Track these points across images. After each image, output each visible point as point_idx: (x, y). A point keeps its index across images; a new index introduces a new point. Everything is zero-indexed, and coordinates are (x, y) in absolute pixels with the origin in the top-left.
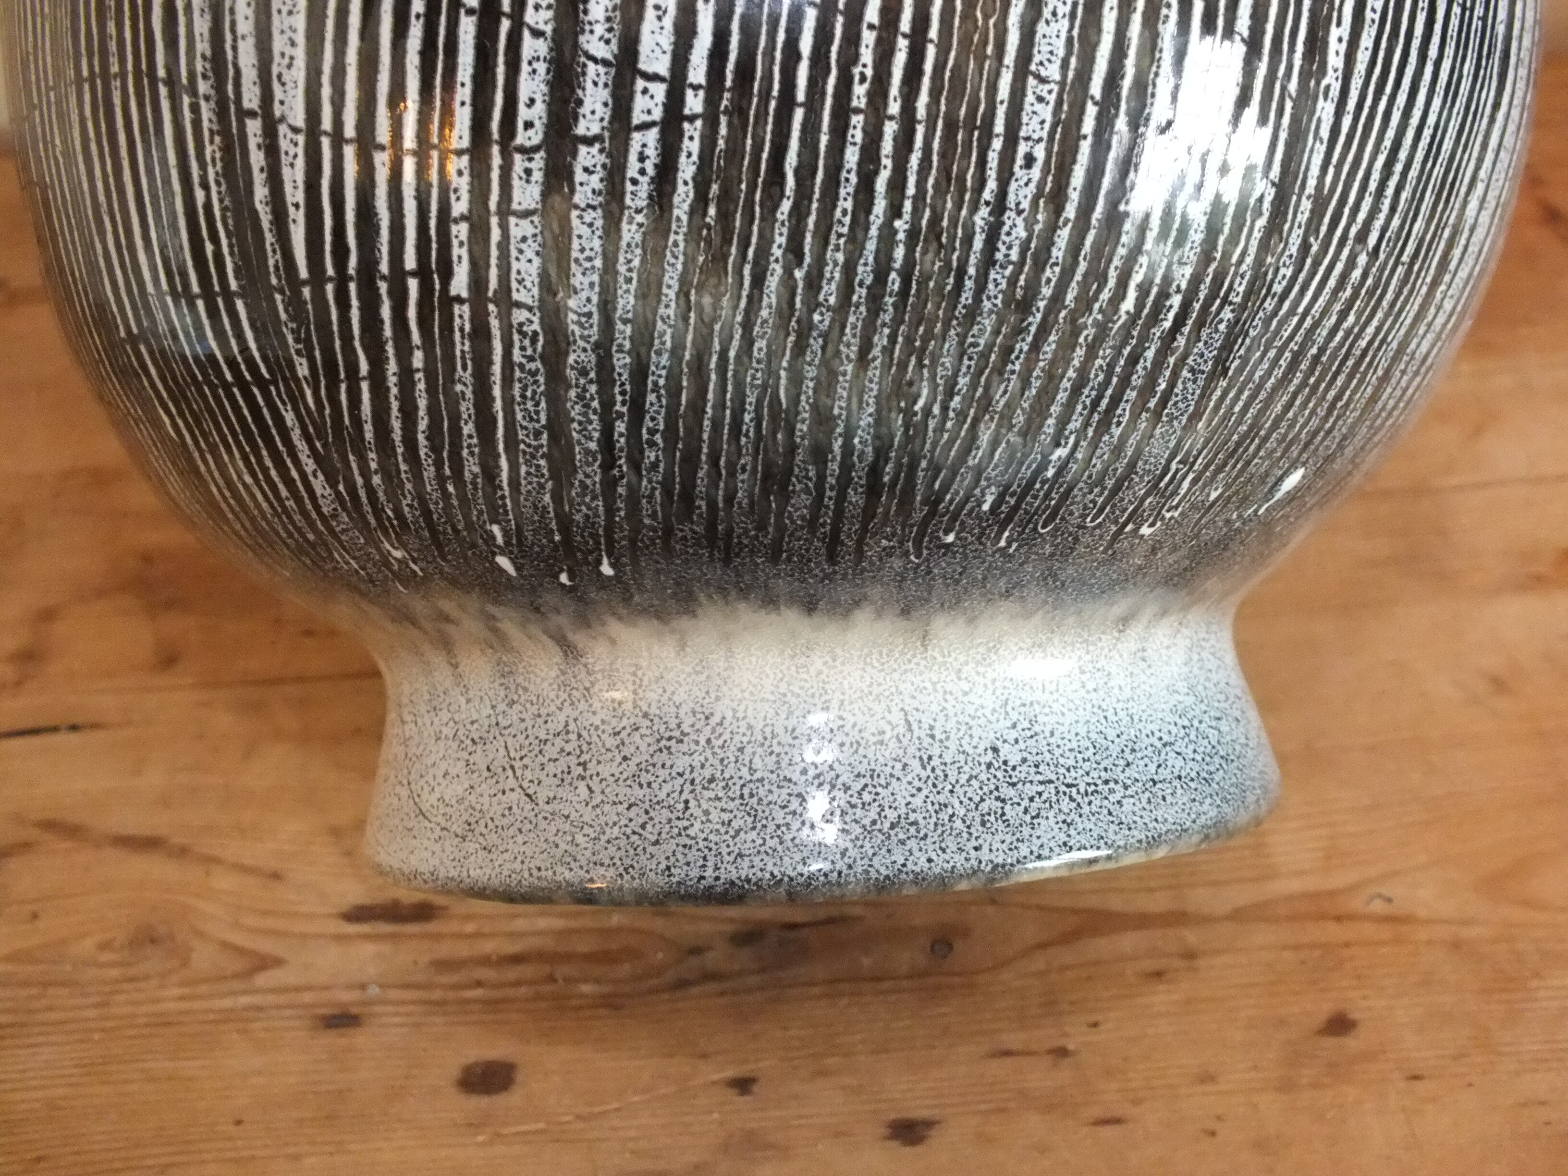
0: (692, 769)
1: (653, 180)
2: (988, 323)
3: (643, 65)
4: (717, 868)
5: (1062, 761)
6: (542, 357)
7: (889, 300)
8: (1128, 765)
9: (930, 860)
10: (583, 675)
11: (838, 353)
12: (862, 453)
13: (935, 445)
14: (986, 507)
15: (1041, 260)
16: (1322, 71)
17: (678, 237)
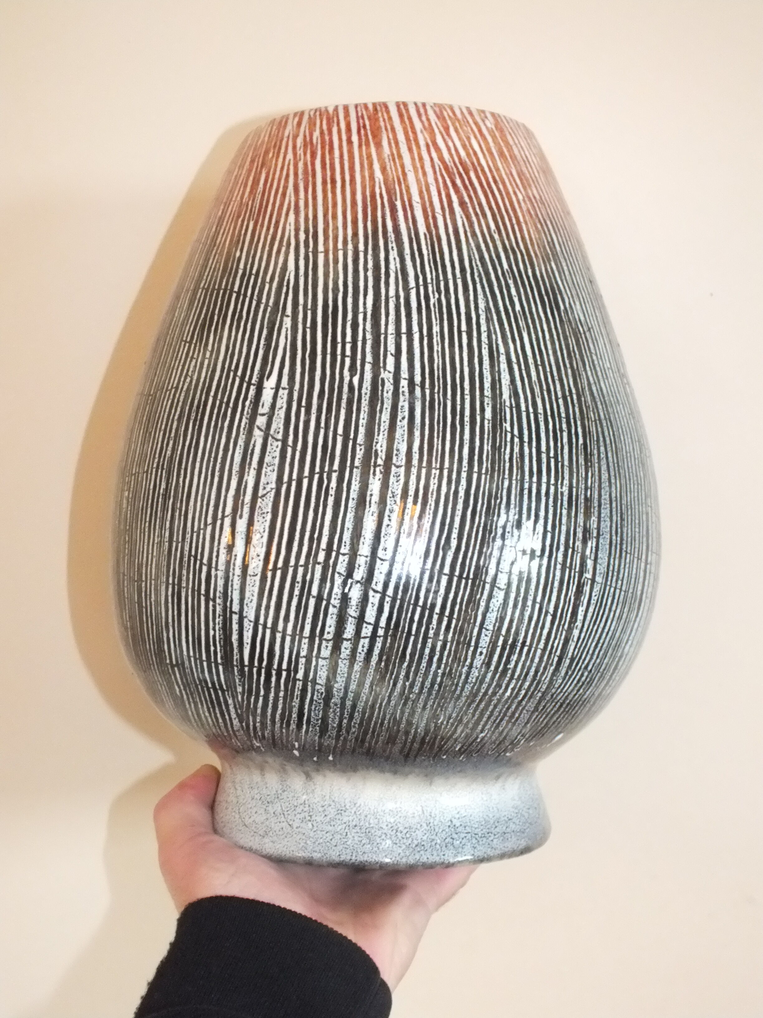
0: (349, 822)
1: (366, 654)
2: (464, 699)
3: (366, 620)
4: (356, 856)
5: (474, 825)
6: (323, 699)
7: (434, 692)
8: (496, 827)
9: (428, 858)
10: (312, 785)
11: (417, 706)
12: (420, 734)
13: (443, 732)
14: (457, 749)
15: (482, 682)
16: (576, 621)
17: (371, 670)
